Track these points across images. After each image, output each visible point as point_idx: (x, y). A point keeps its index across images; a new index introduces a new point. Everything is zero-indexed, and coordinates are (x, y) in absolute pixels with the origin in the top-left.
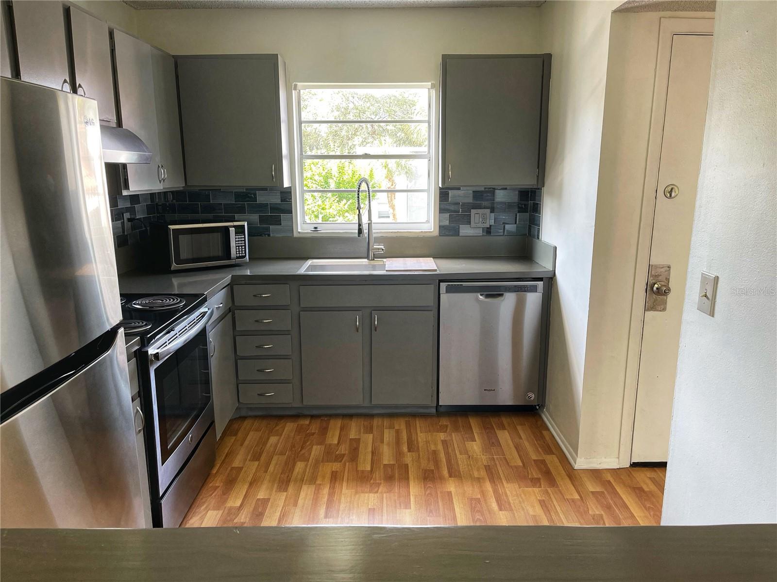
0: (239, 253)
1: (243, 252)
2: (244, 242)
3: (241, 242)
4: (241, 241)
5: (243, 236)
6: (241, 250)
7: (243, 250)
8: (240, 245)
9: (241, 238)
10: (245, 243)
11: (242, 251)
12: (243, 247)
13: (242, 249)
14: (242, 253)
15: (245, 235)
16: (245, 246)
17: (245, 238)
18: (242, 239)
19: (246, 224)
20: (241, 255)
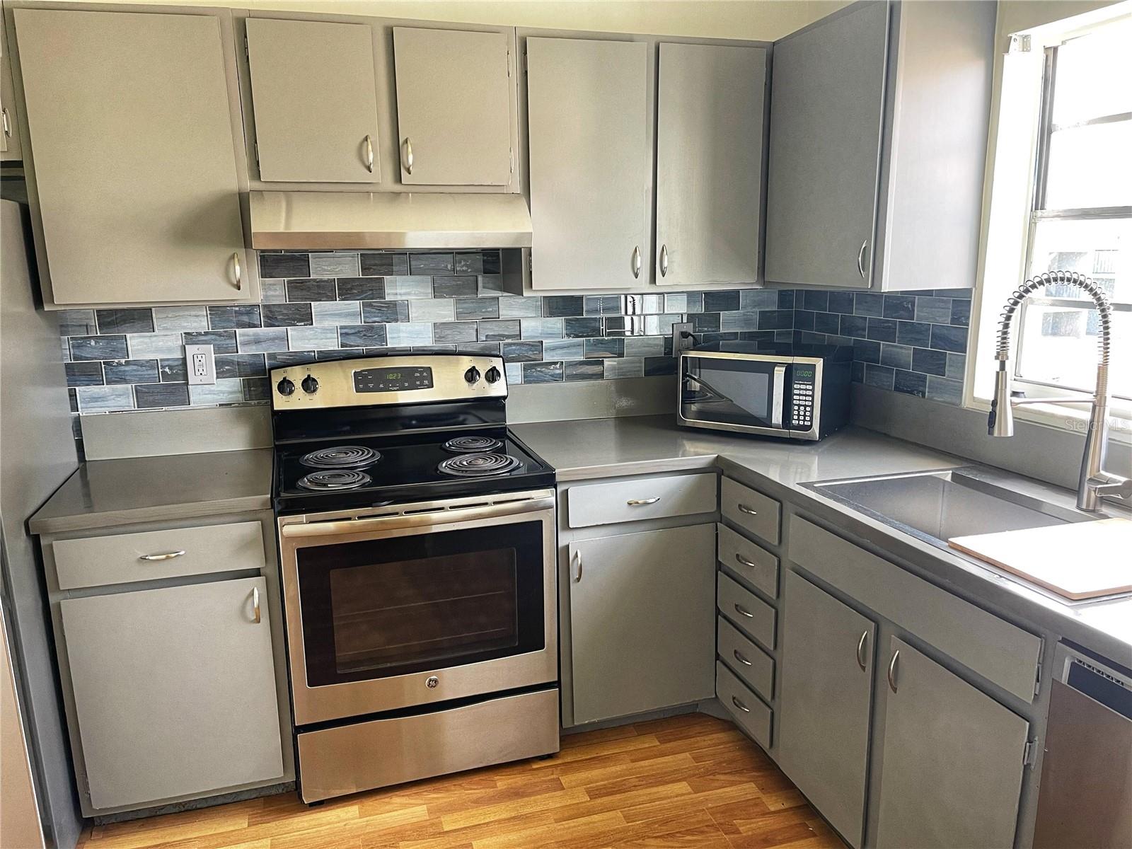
0: (799, 420)
1: (808, 418)
2: (811, 399)
3: (804, 398)
4: (806, 395)
5: (811, 387)
6: (802, 413)
7: (808, 414)
8: (801, 403)
9: (806, 390)
10: (812, 401)
11: (805, 416)
12: (808, 409)
13: (806, 411)
14: (804, 420)
15: (813, 384)
16: (812, 406)
17: (813, 390)
18: (808, 393)
19: (819, 363)
20: (801, 423)
